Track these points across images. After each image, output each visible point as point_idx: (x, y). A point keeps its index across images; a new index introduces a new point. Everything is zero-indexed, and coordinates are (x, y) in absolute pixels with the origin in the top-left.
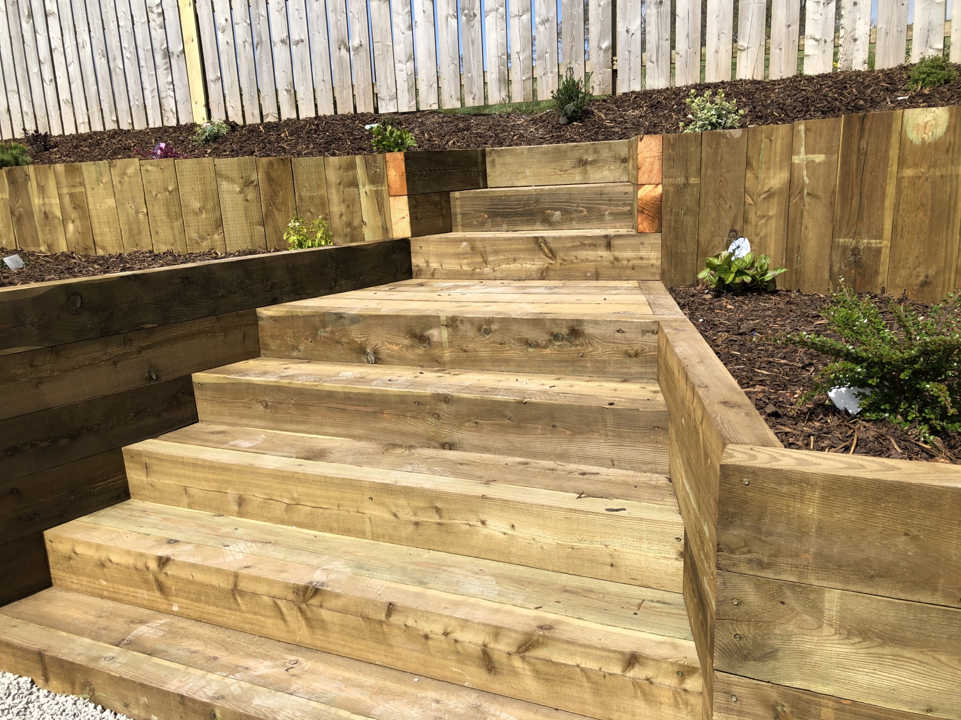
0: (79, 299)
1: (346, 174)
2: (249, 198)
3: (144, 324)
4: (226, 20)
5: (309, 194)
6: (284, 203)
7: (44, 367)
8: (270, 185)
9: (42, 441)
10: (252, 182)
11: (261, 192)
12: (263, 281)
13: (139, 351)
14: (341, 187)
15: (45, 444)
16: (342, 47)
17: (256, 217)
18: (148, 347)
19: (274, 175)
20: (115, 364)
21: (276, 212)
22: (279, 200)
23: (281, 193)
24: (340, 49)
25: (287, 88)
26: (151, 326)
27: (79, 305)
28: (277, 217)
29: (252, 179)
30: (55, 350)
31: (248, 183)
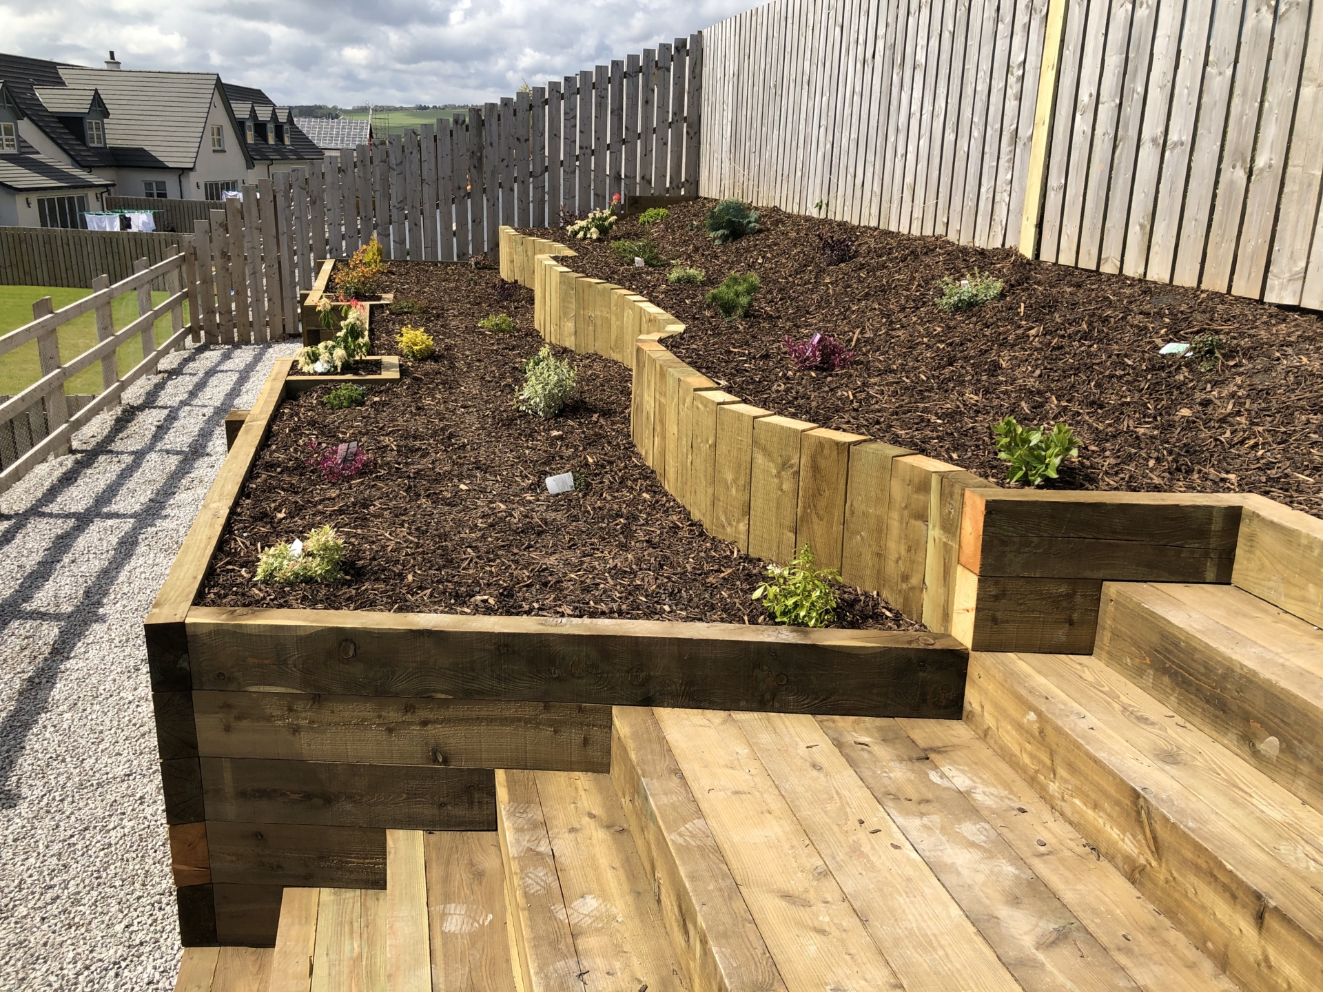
0: (352, 647)
1: (915, 496)
2: (784, 487)
3: (435, 691)
4: (1091, 95)
5: (863, 507)
6: (829, 509)
7: (304, 715)
8: (814, 476)
9: (292, 793)
10: (792, 466)
11: (801, 484)
12: (631, 669)
13: (425, 723)
14: (906, 512)
15: (296, 797)
16: (1238, 165)
17: (788, 520)
18: (441, 721)
19: (823, 463)
20: (390, 730)
21: (815, 519)
22: (822, 503)
23: (827, 493)
24: (1234, 167)
25: (1141, 221)
26: (443, 696)
27: (351, 653)
28: (816, 527)
29: (793, 462)
30: (318, 698)
31: (785, 465)
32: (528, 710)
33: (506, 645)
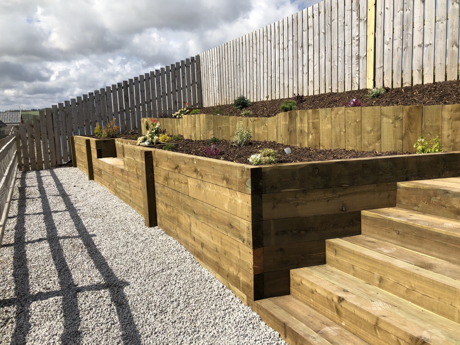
0: (317, 170)
1: (455, 114)
2: (396, 126)
3: (343, 184)
4: (390, 38)
5: (430, 124)
6: (415, 128)
7: (300, 199)
8: (409, 119)
9: (295, 230)
10: (400, 118)
11: (403, 123)
12: (402, 169)
13: (339, 197)
14: (451, 121)
15: (295, 232)
16: (454, 46)
17: (399, 135)
18: (343, 195)
19: (412, 114)
20: (328, 201)
21: (410, 133)
22: (413, 127)
23: (414, 123)
24: (453, 46)
25: (418, 69)
26: (346, 185)
27: (317, 173)
28: (410, 136)
29: (400, 116)
30: (305, 192)
31: (397, 118)
32: (371, 187)
33: (365, 164)
